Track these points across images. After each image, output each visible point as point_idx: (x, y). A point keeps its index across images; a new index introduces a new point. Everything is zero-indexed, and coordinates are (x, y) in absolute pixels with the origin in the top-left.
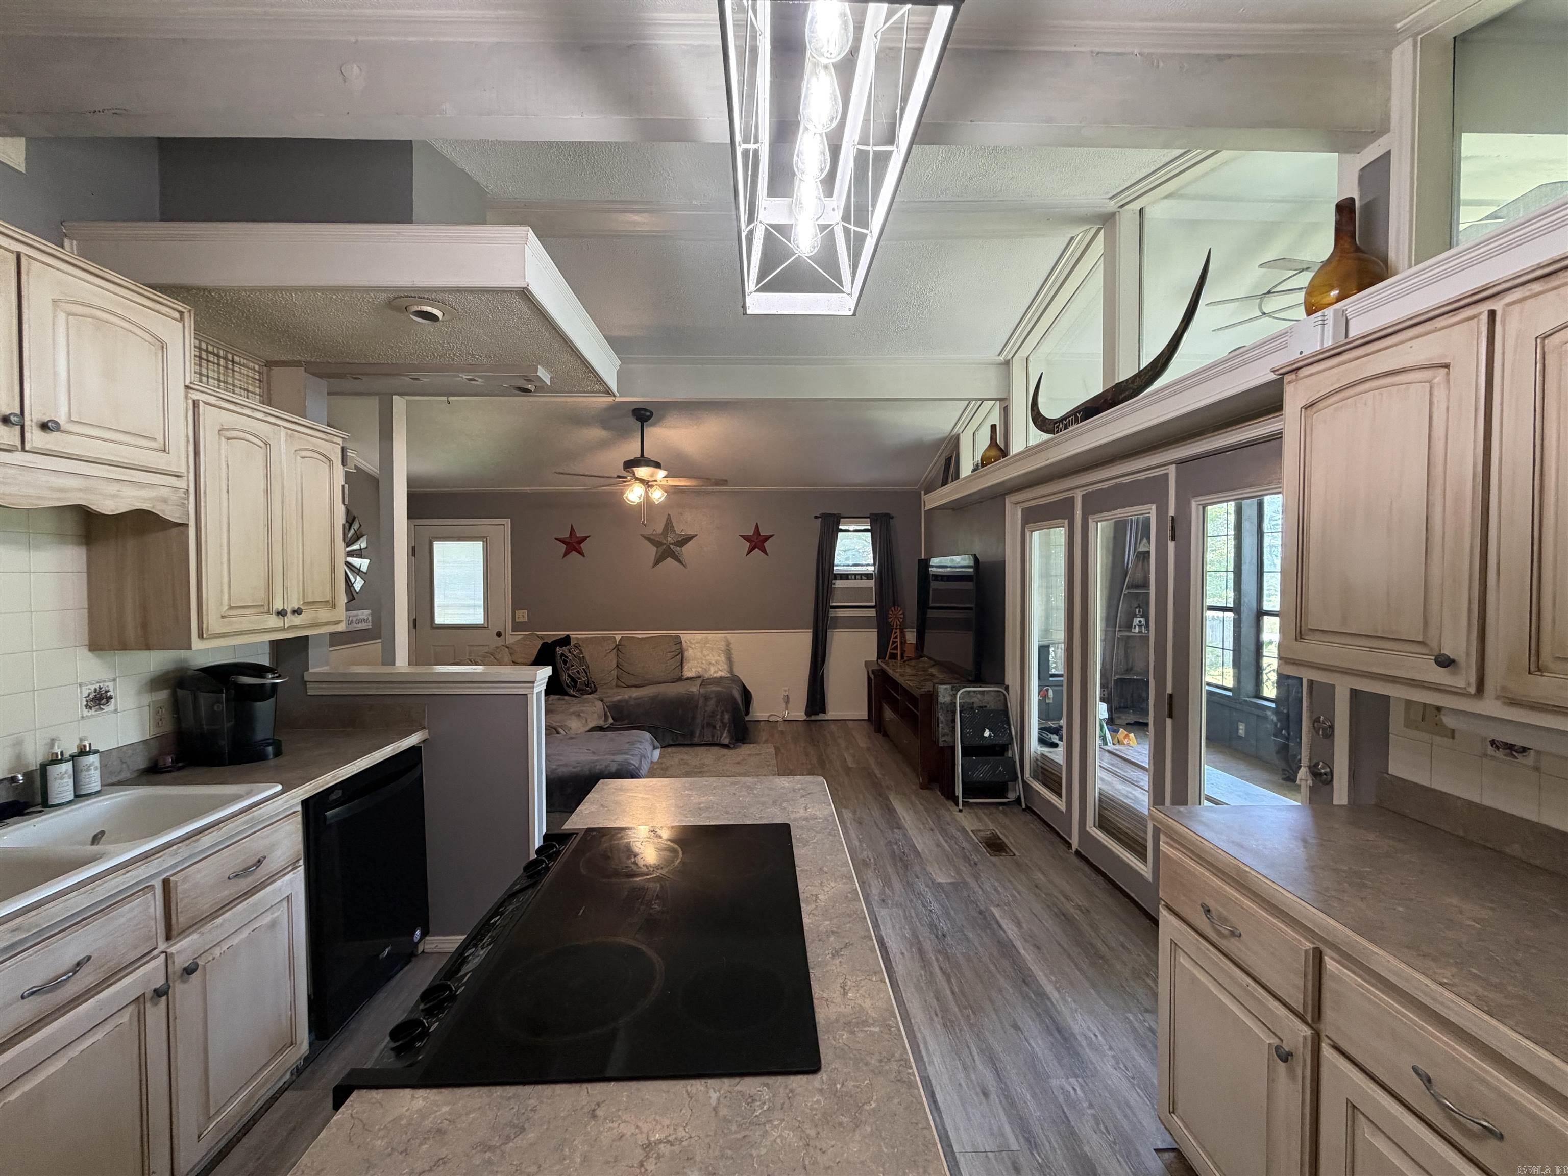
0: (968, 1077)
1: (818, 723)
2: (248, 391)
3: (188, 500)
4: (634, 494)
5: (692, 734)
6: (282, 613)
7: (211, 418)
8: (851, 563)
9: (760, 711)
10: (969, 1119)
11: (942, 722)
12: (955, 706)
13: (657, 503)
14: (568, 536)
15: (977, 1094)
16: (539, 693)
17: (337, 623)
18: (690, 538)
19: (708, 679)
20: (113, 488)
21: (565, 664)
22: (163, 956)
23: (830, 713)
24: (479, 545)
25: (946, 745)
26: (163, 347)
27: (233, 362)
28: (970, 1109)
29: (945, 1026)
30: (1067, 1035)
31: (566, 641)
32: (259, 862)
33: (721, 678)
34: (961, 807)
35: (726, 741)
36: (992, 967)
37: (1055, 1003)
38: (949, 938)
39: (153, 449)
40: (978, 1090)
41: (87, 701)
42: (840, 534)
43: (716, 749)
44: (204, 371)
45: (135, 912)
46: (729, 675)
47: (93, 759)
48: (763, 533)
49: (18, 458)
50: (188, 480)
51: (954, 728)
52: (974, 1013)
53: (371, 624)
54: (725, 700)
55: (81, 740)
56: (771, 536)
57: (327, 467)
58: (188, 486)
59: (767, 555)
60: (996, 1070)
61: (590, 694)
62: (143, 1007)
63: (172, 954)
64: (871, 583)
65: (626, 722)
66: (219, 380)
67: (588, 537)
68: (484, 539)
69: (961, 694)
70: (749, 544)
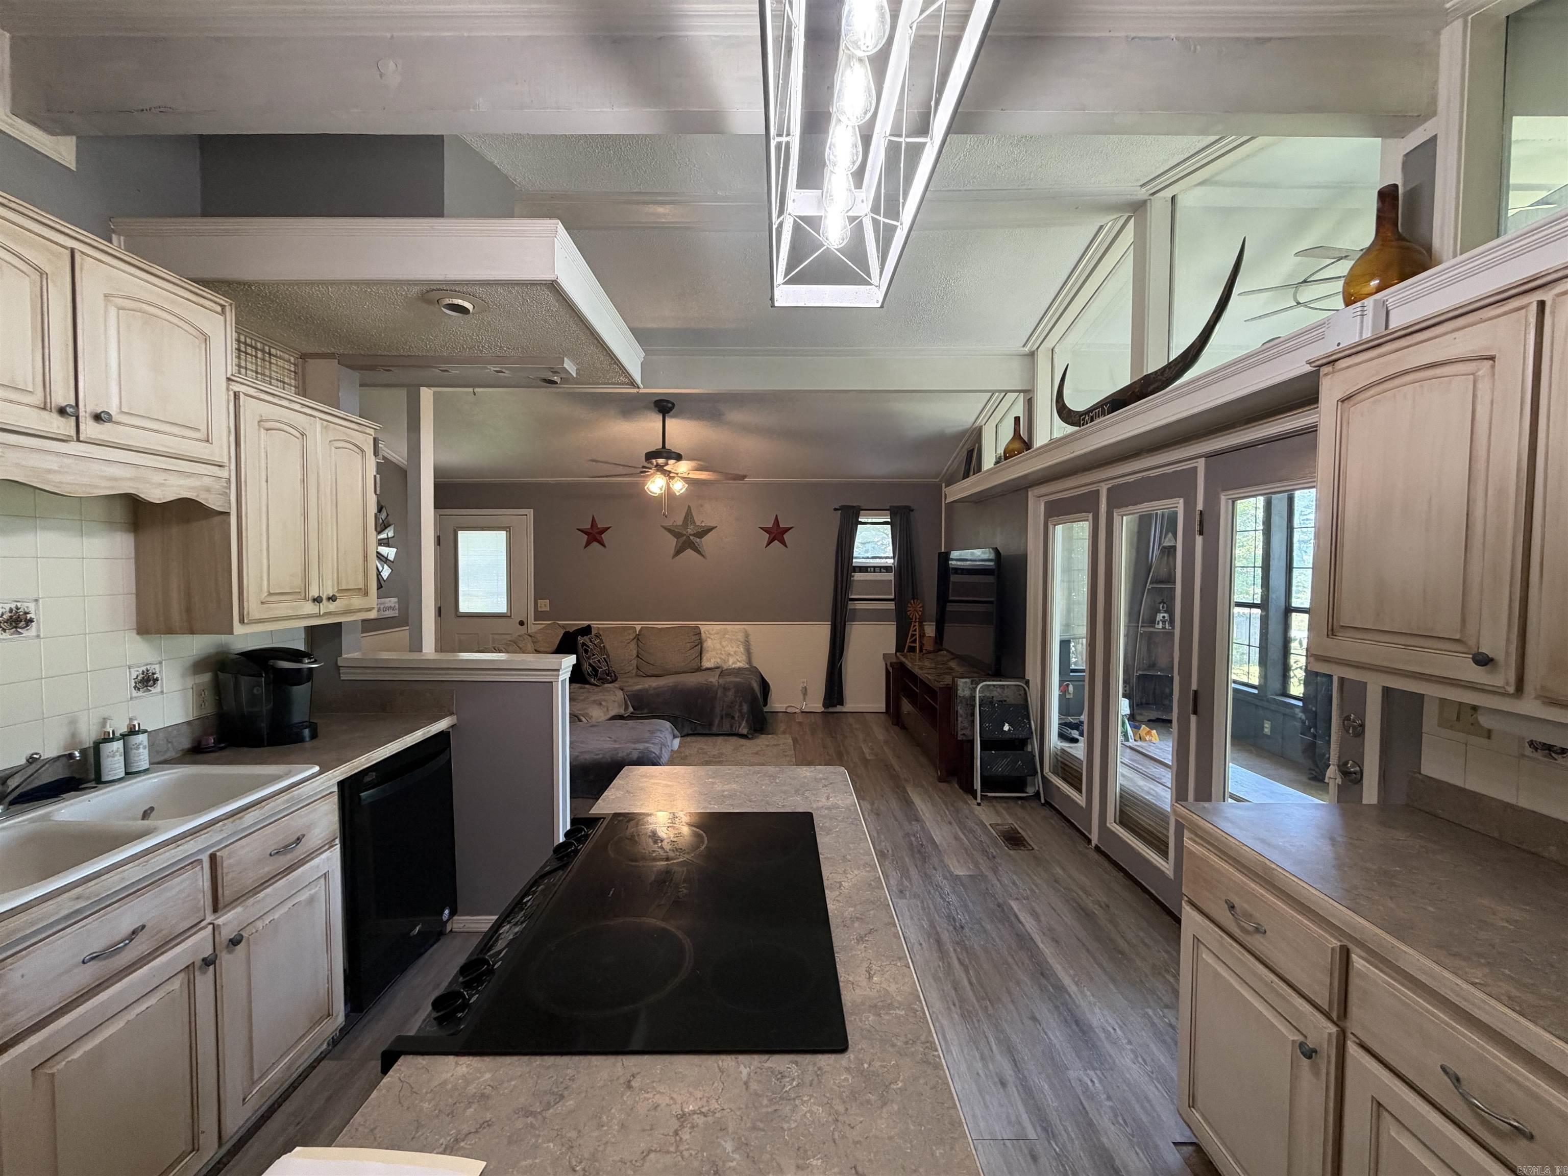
0: (986, 1066)
1: (835, 715)
2: (284, 383)
3: (230, 489)
4: (656, 485)
5: (711, 725)
6: (317, 600)
7: (251, 409)
8: (869, 555)
9: (778, 703)
10: (987, 1107)
11: (961, 716)
12: (975, 700)
13: (678, 494)
14: (589, 527)
15: (995, 1084)
16: (563, 681)
17: (370, 610)
18: (710, 529)
19: (727, 670)
20: (159, 478)
21: (588, 653)
22: (211, 926)
23: (848, 706)
24: (502, 535)
25: (964, 738)
26: (206, 340)
27: (270, 354)
28: (987, 1097)
29: (963, 1015)
30: (1085, 1028)
31: (587, 630)
32: (299, 840)
33: (740, 669)
34: (979, 800)
35: (745, 731)
36: (1010, 960)
37: (1074, 996)
38: (967, 930)
39: (197, 440)
40: (996, 1080)
41: (136, 683)
42: (859, 526)
43: (734, 740)
44: (243, 364)
45: (185, 885)
46: (747, 666)
47: (142, 738)
48: (783, 525)
49: (74, 448)
50: (230, 471)
51: (973, 721)
52: (992, 1005)
53: (397, 612)
54: (743, 691)
55: (131, 720)
56: (792, 528)
57: (359, 457)
58: (230, 476)
59: (786, 546)
60: (1014, 1060)
61: (610, 683)
62: (192, 977)
63: (219, 926)
64: (891, 576)
65: (645, 711)
66: (257, 372)
67: (609, 528)
68: (507, 529)
69: (981, 688)
70: (768, 535)
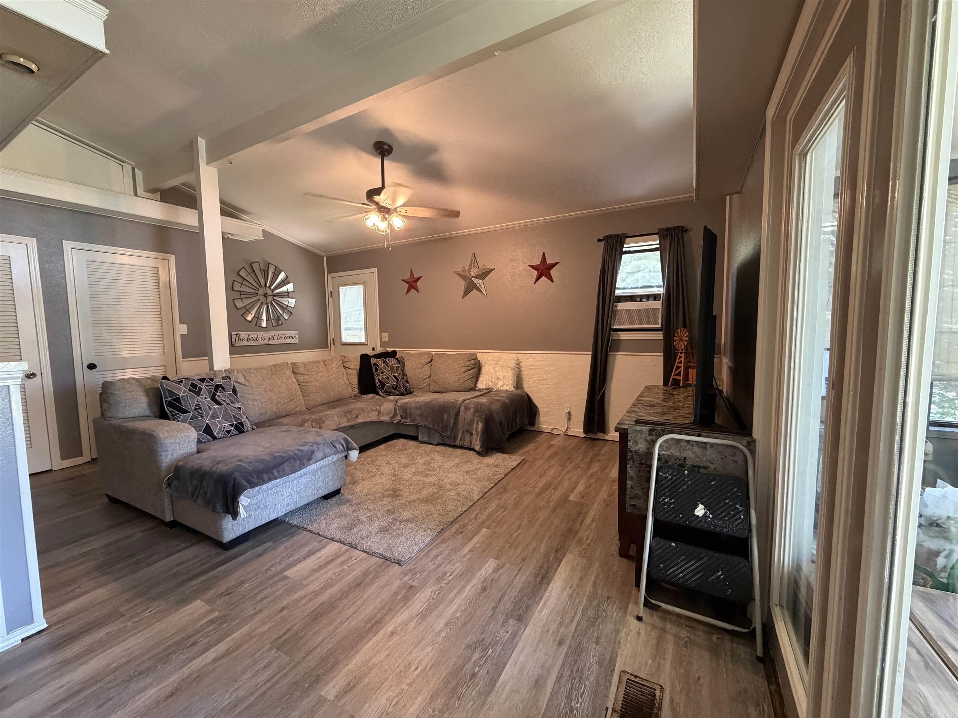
1: (595, 441)
5: (455, 438)
8: (635, 285)
9: (545, 424)
11: (631, 479)
12: (651, 459)
14: (409, 277)
18: (490, 272)
21: (377, 371)
23: (610, 434)
24: (361, 287)
25: (635, 511)
31: (393, 354)
33: (507, 391)
34: (642, 612)
35: (480, 449)
42: (624, 256)
43: (470, 454)
46: (513, 389)
48: (549, 261)
51: (648, 489)
53: (298, 340)
56: (557, 263)
59: (553, 282)
64: (658, 304)
65: (409, 420)
67: (421, 277)
68: (363, 283)
69: (665, 442)
70: (536, 272)
